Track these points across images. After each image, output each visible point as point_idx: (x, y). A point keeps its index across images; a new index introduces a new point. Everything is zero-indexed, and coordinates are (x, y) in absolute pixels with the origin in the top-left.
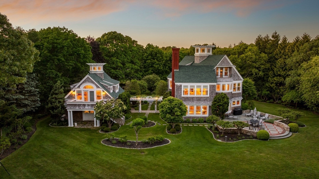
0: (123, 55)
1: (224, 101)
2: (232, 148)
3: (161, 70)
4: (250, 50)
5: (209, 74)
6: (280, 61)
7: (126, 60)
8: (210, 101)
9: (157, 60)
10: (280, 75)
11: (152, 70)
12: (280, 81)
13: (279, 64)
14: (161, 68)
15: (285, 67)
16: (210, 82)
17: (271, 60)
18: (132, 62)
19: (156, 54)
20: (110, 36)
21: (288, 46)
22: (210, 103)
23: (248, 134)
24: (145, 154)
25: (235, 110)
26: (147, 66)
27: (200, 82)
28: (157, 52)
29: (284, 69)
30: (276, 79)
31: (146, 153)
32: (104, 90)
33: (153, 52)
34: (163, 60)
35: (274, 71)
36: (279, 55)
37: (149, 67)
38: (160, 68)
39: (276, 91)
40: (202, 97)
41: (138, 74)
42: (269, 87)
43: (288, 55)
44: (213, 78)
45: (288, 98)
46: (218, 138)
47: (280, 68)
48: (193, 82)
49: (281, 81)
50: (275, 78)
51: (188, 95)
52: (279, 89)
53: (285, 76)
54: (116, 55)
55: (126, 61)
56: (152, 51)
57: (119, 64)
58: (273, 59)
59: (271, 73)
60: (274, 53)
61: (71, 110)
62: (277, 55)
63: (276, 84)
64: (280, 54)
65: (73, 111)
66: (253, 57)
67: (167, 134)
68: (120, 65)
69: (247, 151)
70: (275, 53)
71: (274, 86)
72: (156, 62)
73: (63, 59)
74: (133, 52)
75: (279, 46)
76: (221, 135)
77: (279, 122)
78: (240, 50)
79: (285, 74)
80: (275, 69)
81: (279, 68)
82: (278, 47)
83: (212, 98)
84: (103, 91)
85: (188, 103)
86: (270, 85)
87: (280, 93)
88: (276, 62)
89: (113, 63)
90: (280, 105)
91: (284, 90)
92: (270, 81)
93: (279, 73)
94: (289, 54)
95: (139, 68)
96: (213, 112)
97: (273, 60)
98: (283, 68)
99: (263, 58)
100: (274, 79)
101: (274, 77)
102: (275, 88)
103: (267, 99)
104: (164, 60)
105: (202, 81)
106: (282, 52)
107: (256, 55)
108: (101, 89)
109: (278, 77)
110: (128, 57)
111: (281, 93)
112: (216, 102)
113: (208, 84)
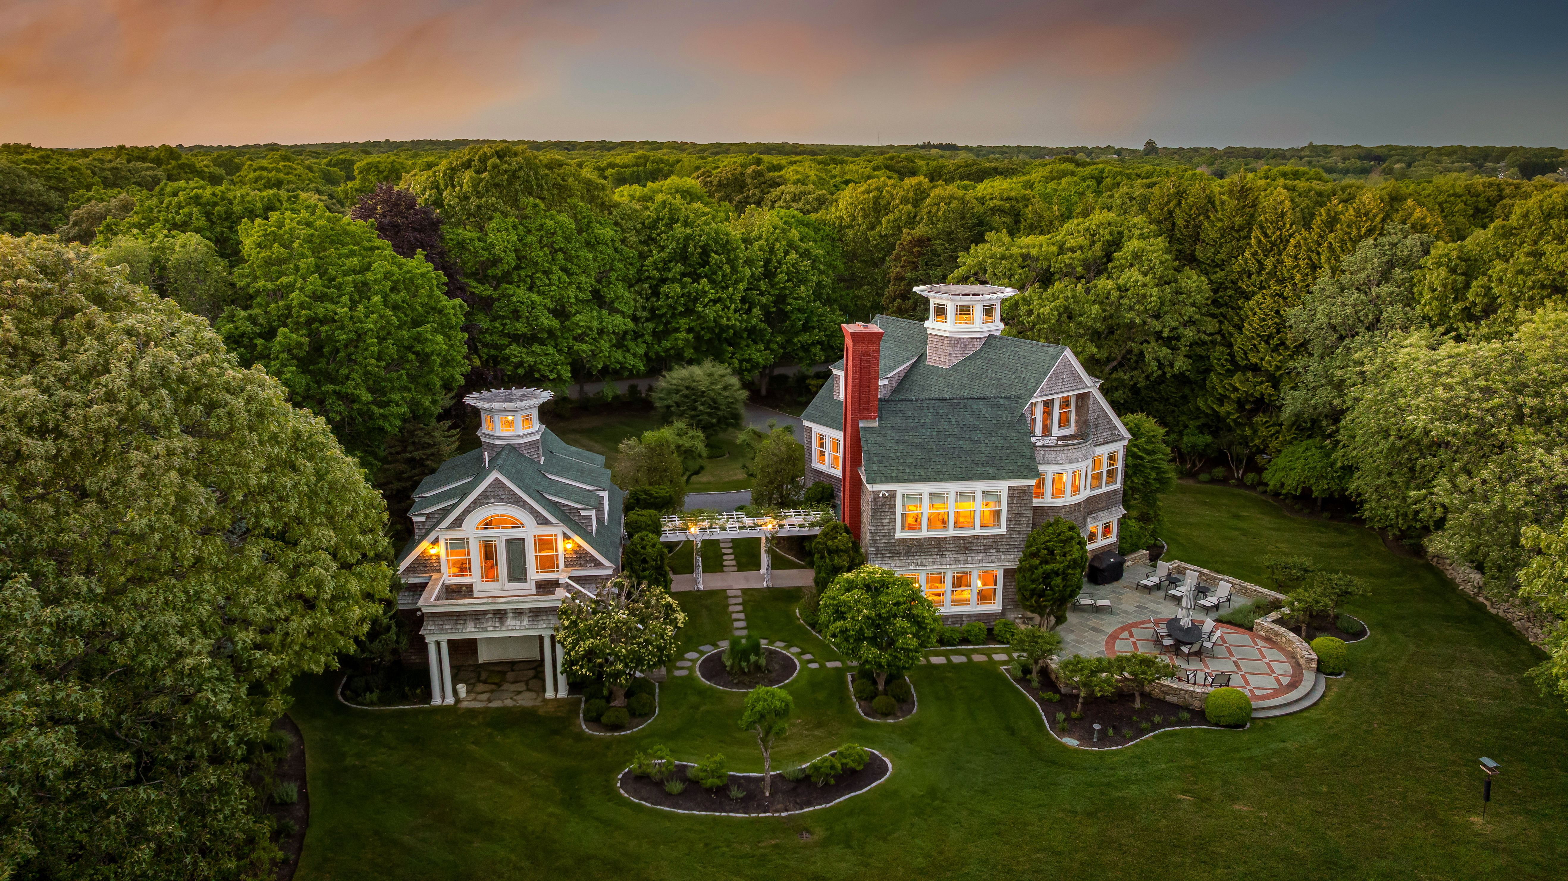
0: (557, 273)
1: (1069, 558)
2: (1127, 780)
3: (733, 326)
4: (1137, 256)
5: (1005, 438)
6: (1259, 304)
7: (572, 292)
8: (1008, 551)
9: (712, 281)
10: (1255, 369)
11: (690, 330)
12: (1257, 394)
13: (1256, 318)
14: (728, 319)
15: (1278, 332)
16: (1010, 478)
17: (1221, 297)
18: (598, 299)
19: (705, 252)
20: (485, 175)
21: (1292, 241)
22: (1011, 561)
23: (1168, 698)
24: (816, 837)
25: (1096, 564)
26: (664, 310)
27: (970, 479)
28: (708, 245)
29: (1274, 342)
30: (1241, 382)
31: (820, 833)
32: (569, 532)
33: (691, 245)
34: (737, 282)
35: (1230, 346)
36: (1254, 277)
37: (674, 316)
38: (724, 321)
39: (1239, 432)
40: (977, 538)
41: (628, 351)
42: (1207, 415)
43: (1292, 278)
44: (1022, 457)
45: (1292, 473)
46: (1063, 732)
47: (1258, 335)
48: (942, 480)
49: (1262, 395)
50: (1236, 380)
51: (920, 529)
52: (1251, 425)
53: (1277, 374)
54: (523, 273)
55: (573, 300)
56: (688, 238)
57: (543, 319)
58: (1230, 292)
59: (1218, 353)
60: (1236, 267)
61: (443, 639)
62: (1245, 279)
63: (1240, 404)
64: (1259, 273)
65: (449, 642)
66: (1151, 295)
67: (862, 724)
68: (548, 321)
69: (1184, 792)
70: (1240, 265)
71: (1229, 414)
72: (705, 293)
73: (367, 397)
74: (601, 252)
75: (1257, 238)
76: (1074, 715)
77: (1277, 628)
78: (1090, 253)
79: (1278, 368)
80: (1238, 341)
81: (1253, 338)
82: (1253, 241)
83: (1019, 539)
84: (566, 537)
85: (922, 564)
86: (1215, 406)
87: (1252, 440)
88: (1240, 308)
89: (516, 315)
90: (1253, 494)
91: (1273, 430)
92: (1213, 388)
93: (1254, 360)
94: (1298, 277)
95: (631, 325)
96: (1025, 599)
97: (1230, 296)
98: (1270, 336)
99: (1189, 296)
100: (1231, 384)
101: (1230, 373)
102: (1235, 421)
103: (1199, 465)
104: (741, 280)
105: (979, 470)
106: (1269, 263)
107: (1162, 282)
108: (555, 530)
109: (1250, 374)
110: (583, 278)
111: (1257, 441)
112: (1035, 561)
113: (1003, 486)
